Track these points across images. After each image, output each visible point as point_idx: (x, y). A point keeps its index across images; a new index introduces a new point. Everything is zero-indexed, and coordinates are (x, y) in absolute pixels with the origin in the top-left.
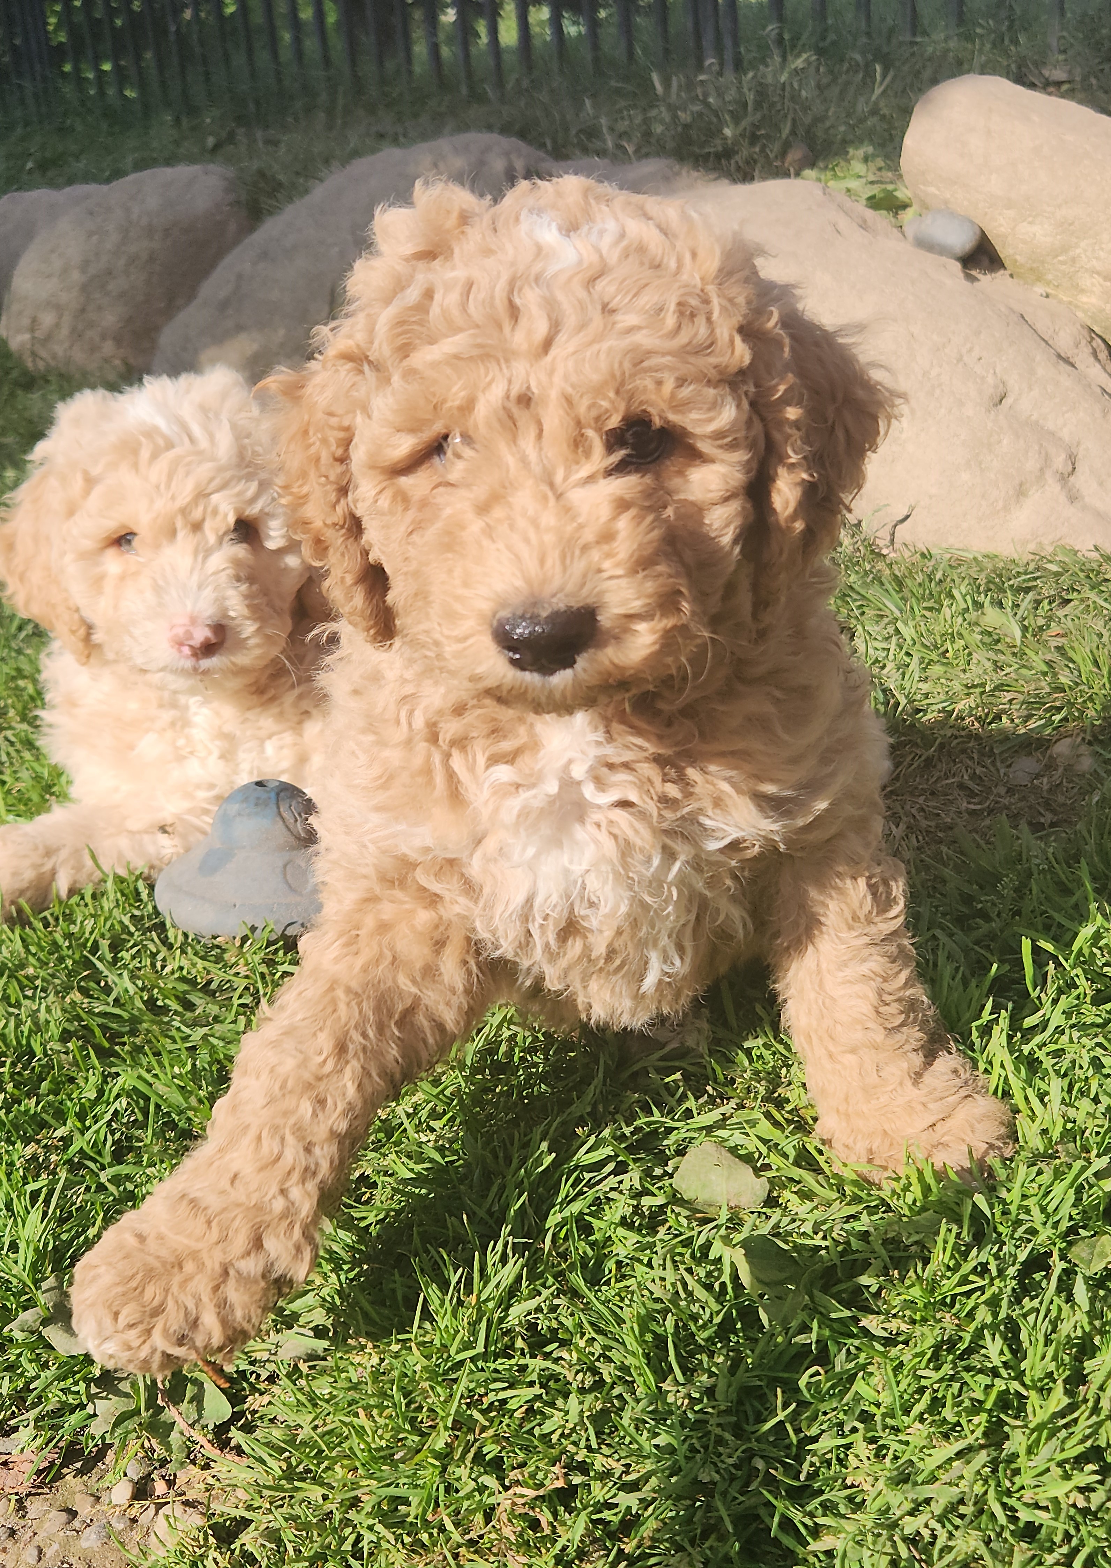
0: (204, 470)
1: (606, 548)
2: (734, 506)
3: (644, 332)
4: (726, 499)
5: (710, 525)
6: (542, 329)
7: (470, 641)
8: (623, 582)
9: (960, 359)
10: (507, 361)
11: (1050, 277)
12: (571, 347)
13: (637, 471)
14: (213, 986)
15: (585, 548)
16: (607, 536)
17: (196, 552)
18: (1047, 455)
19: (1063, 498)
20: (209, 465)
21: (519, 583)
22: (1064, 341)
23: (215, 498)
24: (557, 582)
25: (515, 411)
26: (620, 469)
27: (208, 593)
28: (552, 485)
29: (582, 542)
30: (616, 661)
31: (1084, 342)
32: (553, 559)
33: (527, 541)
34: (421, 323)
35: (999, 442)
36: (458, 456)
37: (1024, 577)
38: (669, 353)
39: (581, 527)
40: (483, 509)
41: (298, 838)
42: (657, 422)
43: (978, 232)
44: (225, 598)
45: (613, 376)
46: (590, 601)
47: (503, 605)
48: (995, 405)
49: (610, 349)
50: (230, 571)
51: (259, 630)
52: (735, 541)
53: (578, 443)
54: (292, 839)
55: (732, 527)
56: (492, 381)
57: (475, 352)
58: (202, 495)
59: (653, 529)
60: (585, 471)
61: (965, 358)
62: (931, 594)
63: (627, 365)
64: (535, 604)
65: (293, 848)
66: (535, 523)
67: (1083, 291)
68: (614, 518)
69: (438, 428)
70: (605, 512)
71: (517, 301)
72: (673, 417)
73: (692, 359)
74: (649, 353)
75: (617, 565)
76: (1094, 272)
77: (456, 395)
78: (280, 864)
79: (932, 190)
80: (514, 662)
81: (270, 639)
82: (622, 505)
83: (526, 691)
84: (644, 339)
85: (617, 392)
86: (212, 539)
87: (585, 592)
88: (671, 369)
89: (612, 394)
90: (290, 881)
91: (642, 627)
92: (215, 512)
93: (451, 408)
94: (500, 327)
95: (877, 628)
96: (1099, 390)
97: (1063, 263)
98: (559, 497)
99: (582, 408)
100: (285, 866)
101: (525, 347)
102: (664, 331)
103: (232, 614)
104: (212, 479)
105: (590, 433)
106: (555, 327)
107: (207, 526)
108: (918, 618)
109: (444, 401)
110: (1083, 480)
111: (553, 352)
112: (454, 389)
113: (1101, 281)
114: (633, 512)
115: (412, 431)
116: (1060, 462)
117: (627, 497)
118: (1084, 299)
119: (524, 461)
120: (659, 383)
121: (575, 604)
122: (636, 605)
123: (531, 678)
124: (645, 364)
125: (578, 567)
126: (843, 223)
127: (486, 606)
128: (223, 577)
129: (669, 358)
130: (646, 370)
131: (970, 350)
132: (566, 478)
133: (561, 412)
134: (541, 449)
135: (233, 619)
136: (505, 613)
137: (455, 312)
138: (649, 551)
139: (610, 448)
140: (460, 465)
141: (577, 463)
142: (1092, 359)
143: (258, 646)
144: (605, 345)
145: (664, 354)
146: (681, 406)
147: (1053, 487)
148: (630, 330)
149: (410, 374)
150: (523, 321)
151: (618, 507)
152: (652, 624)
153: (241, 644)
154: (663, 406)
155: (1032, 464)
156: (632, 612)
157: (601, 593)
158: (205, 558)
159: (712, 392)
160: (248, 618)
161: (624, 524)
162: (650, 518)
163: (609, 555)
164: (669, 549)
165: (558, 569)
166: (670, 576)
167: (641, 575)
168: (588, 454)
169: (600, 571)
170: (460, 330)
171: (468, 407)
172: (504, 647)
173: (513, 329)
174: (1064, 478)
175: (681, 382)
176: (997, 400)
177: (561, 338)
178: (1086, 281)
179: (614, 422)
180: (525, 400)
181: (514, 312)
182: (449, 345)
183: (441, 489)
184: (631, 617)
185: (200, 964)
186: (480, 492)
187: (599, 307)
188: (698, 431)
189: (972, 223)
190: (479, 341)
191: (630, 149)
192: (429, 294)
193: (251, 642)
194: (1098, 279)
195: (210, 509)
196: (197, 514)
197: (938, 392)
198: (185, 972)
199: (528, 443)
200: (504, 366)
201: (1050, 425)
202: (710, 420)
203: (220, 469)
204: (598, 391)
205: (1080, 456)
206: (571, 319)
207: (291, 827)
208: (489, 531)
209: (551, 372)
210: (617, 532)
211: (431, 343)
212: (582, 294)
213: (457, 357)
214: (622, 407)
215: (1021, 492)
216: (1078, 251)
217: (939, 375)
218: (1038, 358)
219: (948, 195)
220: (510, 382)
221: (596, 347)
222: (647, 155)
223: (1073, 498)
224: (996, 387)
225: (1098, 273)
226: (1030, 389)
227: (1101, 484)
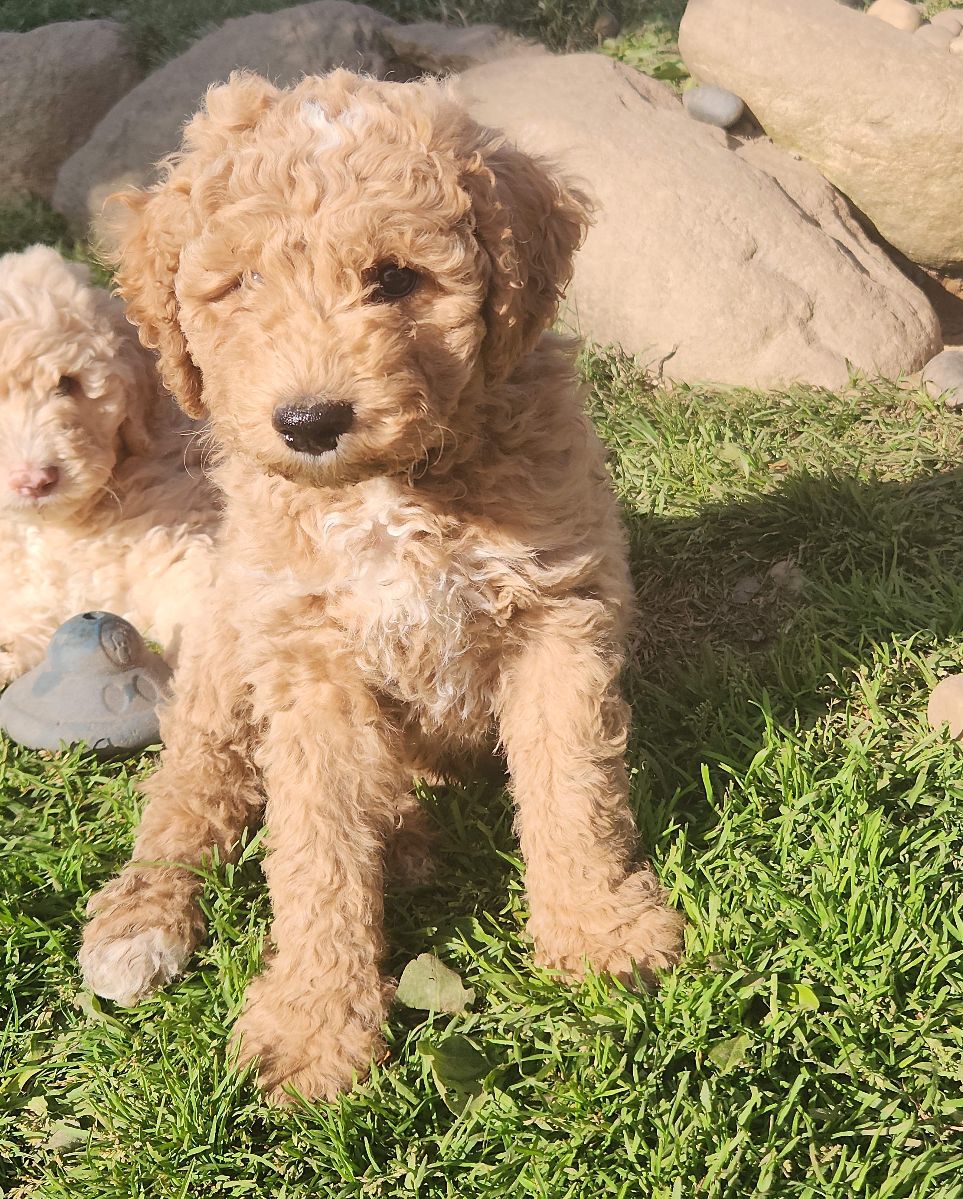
0: (29, 337)
1: (359, 357)
2: (469, 330)
3: (389, 194)
4: (462, 325)
5: (450, 344)
6: (312, 193)
7: (257, 428)
8: (372, 383)
9: (718, 219)
10: (287, 217)
11: (801, 144)
12: (334, 207)
13: (387, 301)
14: (34, 795)
15: (342, 357)
16: (360, 348)
17: (27, 408)
18: (789, 302)
19: (801, 340)
20: (34, 332)
21: (293, 383)
22: (809, 203)
23: (41, 360)
24: (321, 381)
25: (293, 254)
26: (373, 298)
27: (40, 441)
28: (321, 310)
29: (340, 352)
30: (368, 444)
31: (827, 201)
32: (318, 364)
33: (299, 351)
34: (225, 188)
35: (749, 292)
36: (250, 288)
37: (763, 412)
38: (408, 211)
39: (341, 340)
40: (268, 327)
41: (117, 664)
42: (402, 264)
43: (741, 105)
44: (54, 445)
45: (366, 229)
46: (347, 397)
47: (281, 398)
48: (747, 259)
49: (362, 209)
50: (58, 421)
51: (86, 466)
52: (470, 357)
53: (340, 279)
54: (111, 666)
55: (467, 347)
56: (276, 231)
57: (264, 210)
58: (30, 358)
59: (397, 344)
60: (348, 300)
61: (723, 218)
62: (683, 428)
63: (376, 221)
64: (303, 398)
65: (112, 673)
66: (306, 338)
67: (828, 156)
68: (366, 335)
69: (237, 268)
70: (359, 331)
71: (293, 173)
72: (417, 261)
73: (427, 215)
74: (393, 211)
75: (367, 370)
76: (836, 141)
77: (248, 241)
78: (100, 687)
79: (704, 67)
80: (289, 443)
81: (97, 474)
82: (373, 325)
83: (300, 469)
84: (389, 200)
85: (370, 242)
86: (40, 394)
87: (342, 390)
88: (411, 222)
89: (365, 243)
90: (107, 699)
91: (388, 420)
92: (42, 372)
93: (243, 252)
94: (282, 192)
95: (637, 457)
96: (834, 246)
97: (812, 133)
98: (326, 319)
99: (343, 252)
100: (104, 689)
101: (300, 207)
102: (404, 193)
103: (62, 456)
104: (37, 345)
105: (350, 271)
106: (322, 192)
107: (35, 384)
108: (671, 449)
109: (239, 246)
110: (819, 325)
111: (321, 210)
112: (245, 238)
113: (842, 149)
114: (381, 331)
115: (219, 270)
116: (800, 308)
117: (378, 320)
118: (829, 163)
119: (300, 292)
120: (402, 234)
121: (335, 399)
122: (384, 402)
123: (303, 458)
124: (390, 220)
125: (336, 371)
126: (629, 95)
127: (268, 401)
128: (52, 427)
129: (409, 214)
130: (391, 224)
131: (727, 211)
132: (333, 305)
133: (328, 256)
134: (313, 284)
135: (63, 460)
136: (282, 405)
137: (248, 182)
138: (392, 360)
139: (365, 283)
140: (251, 294)
141: (341, 294)
142: (833, 217)
143: (87, 481)
144: (358, 206)
145: (404, 212)
146: (420, 251)
147: (794, 331)
148: (377, 194)
149: (216, 226)
150: (298, 188)
151: (369, 327)
152: (397, 418)
153: (70, 483)
154: (407, 251)
155: (776, 311)
156: (380, 407)
157: (355, 392)
158: (35, 412)
159: (444, 239)
160: (76, 458)
161: (374, 339)
162: (394, 337)
163: (362, 363)
164: (411, 361)
165: (322, 371)
166: (411, 381)
167: (386, 378)
168: (348, 288)
169: (354, 374)
170: (252, 194)
171: (256, 251)
172: (281, 432)
173: (291, 195)
174: (803, 324)
175: (418, 232)
176: (748, 255)
177: (327, 200)
178: (831, 149)
179: (368, 264)
180: (300, 246)
181: (292, 182)
182: (245, 204)
183: (239, 314)
184: (381, 412)
185: (22, 775)
186: (266, 314)
187: (353, 177)
188: (437, 270)
189: (736, 97)
190: (265, 202)
191: (463, 16)
192: (229, 168)
193: (80, 479)
194: (839, 148)
195: (37, 370)
196: (26, 374)
197: (699, 247)
198: (10, 783)
199: (303, 278)
200: (284, 221)
201: (793, 277)
202: (445, 261)
203: (45, 335)
204: (355, 239)
205: (817, 304)
206: (333, 186)
207: (111, 654)
208: (271, 344)
209: (319, 226)
210: (369, 345)
211: (233, 203)
212: (339, 167)
213: (247, 213)
214: (373, 252)
215: (766, 335)
216: (823, 124)
217: (701, 233)
218: (784, 218)
219: (716, 73)
220: (288, 232)
221: (351, 208)
222: (478, 20)
223: (810, 340)
224: (748, 244)
225: (840, 143)
226: (777, 245)
227: (834, 328)
